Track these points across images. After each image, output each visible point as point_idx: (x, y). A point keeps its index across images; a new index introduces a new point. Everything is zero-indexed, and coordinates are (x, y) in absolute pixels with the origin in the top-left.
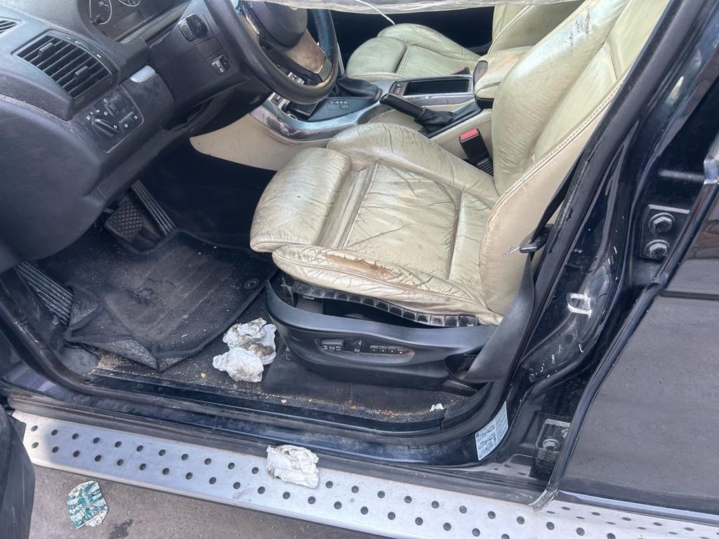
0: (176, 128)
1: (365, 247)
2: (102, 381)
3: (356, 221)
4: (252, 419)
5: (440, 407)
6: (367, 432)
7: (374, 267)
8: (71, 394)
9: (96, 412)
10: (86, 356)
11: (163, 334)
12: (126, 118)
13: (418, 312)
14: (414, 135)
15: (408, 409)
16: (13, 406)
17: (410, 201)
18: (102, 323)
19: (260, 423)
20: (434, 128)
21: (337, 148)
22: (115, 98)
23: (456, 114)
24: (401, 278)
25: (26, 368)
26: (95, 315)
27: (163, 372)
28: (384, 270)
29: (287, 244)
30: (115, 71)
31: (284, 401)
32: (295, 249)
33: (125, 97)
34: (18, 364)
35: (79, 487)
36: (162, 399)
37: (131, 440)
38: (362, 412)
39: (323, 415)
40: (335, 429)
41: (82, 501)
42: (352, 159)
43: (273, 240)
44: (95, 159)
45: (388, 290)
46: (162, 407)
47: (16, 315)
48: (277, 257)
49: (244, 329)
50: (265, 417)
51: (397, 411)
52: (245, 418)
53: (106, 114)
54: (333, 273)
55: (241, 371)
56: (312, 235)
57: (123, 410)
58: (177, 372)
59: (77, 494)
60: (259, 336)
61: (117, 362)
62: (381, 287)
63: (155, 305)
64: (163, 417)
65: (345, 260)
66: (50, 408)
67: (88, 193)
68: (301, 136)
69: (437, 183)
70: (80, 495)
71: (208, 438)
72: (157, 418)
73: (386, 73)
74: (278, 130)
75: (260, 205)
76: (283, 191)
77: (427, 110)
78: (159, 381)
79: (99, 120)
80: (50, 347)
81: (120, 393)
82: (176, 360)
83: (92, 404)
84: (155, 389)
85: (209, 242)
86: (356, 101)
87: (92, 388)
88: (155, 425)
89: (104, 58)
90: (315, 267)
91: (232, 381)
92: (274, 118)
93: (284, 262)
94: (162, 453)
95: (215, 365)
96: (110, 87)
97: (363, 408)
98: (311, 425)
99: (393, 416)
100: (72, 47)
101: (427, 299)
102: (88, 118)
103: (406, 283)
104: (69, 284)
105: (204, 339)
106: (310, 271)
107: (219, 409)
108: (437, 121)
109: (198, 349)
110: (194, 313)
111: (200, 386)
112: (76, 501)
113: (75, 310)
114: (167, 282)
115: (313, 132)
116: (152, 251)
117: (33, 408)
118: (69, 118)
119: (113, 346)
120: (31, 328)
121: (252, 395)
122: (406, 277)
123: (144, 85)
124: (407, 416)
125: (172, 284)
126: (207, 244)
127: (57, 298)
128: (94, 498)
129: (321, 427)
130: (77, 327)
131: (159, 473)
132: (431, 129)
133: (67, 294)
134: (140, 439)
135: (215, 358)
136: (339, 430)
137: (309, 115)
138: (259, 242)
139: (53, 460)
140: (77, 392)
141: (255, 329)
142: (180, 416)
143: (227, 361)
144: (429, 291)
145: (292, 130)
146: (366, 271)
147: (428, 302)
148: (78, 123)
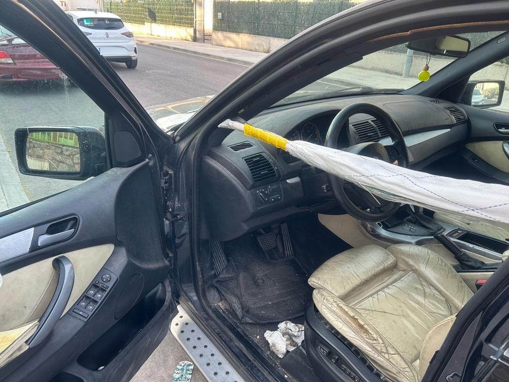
1: (368, 314)
2: (215, 311)
3: (373, 297)
4: (265, 374)
7: (361, 327)
8: (202, 310)
9: (206, 324)
10: (217, 295)
11: (255, 306)
12: (275, 196)
13: (377, 370)
16: (180, 302)
17: (418, 303)
18: (232, 284)
20: (467, 267)
21: (392, 252)
22: (275, 187)
23: (486, 265)
24: (374, 342)
26: (231, 279)
27: (243, 323)
28: (366, 331)
29: (324, 289)
30: (280, 176)
31: (286, 376)
32: (325, 293)
33: (279, 188)
35: (186, 362)
36: (233, 336)
37: (212, 348)
41: (182, 370)
42: (399, 262)
43: (319, 283)
44: (251, 209)
45: (362, 344)
46: (231, 340)
47: (199, 260)
48: (315, 294)
49: (291, 325)
50: (272, 377)
52: (262, 371)
53: (266, 192)
54: (336, 317)
55: (274, 345)
56: (342, 291)
57: (216, 331)
58: (248, 328)
59: (183, 365)
60: (296, 334)
61: (227, 307)
62: (359, 340)
63: (260, 289)
64: (229, 346)
65: (347, 313)
66: (191, 311)
67: (245, 222)
68: (378, 236)
69: (446, 301)
70: (184, 366)
71: (242, 370)
72: (227, 345)
74: (365, 227)
75: (326, 263)
76: (342, 261)
77: (465, 254)
78: (238, 327)
79: (261, 194)
80: (204, 282)
81: (219, 321)
82: (250, 321)
83: (206, 320)
84: (233, 329)
86: (422, 230)
87: (210, 311)
88: (224, 347)
89: (277, 170)
90: (328, 308)
91: (269, 348)
93: (317, 297)
94: (220, 364)
95: (265, 335)
96: (274, 182)
100: (267, 161)
101: (385, 363)
102: (258, 192)
103: (377, 347)
104: (230, 258)
105: (270, 319)
106: (324, 309)
107: (254, 359)
108: (469, 263)
109: (264, 322)
110: (274, 303)
111: (253, 342)
112: (181, 367)
113: (224, 272)
114: (273, 280)
116: (276, 261)
117: (185, 307)
118: (250, 189)
119: (229, 297)
120: (202, 270)
121: (273, 362)
122: (379, 343)
123: (292, 185)
125: (275, 283)
126: (303, 272)
127: (221, 262)
128: (188, 372)
130: (220, 280)
131: (213, 373)
132: (464, 267)
133: (226, 262)
134: (215, 350)
135: (267, 331)
138: (313, 281)
139: (179, 336)
140: (205, 310)
141: (296, 329)
142: (236, 350)
143: (271, 336)
144: (388, 360)
145: (373, 231)
146: (355, 326)
147: (385, 366)
148: (252, 192)
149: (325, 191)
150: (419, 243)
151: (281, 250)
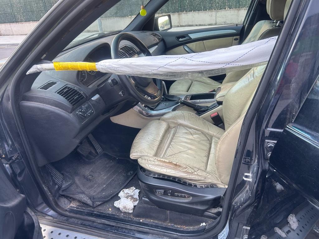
0: (105, 114)
1: (173, 157)
2: (71, 211)
3: (170, 147)
4: (128, 228)
5: (204, 224)
6: (175, 234)
7: (176, 165)
8: (60, 216)
9: (68, 223)
10: (66, 201)
11: (95, 193)
12: (89, 112)
13: (194, 183)
14: (193, 115)
15: (191, 225)
17: (191, 140)
18: (73, 188)
19: (131, 230)
20: (201, 112)
21: (164, 120)
22: (86, 105)
23: (209, 107)
24: (186, 169)
25: (44, 205)
26: (71, 185)
27: (95, 208)
28: (180, 166)
29: (143, 156)
30: (87, 97)
31: (141, 221)
32: (146, 158)
33: (89, 105)
34: (42, 203)
36: (94, 218)
37: (81, 236)
38: (172, 226)
39: (157, 227)
40: (161, 233)
42: (170, 124)
43: (138, 154)
45: (181, 174)
46: (94, 222)
47: (44, 183)
48: (140, 161)
50: (134, 227)
51: (187, 226)
52: (126, 227)
53: (83, 111)
54: (160, 167)
55: (125, 208)
56: (153, 152)
57: (79, 223)
58: (100, 208)
60: (132, 194)
61: (78, 204)
62: (178, 173)
63: (93, 181)
64: (94, 226)
65: (165, 162)
66: (51, 222)
67: (75, 138)
68: (151, 116)
69: (202, 133)
71: (111, 236)
72: (91, 227)
73: (183, 92)
74: (142, 114)
75: (134, 141)
76: (143, 136)
77: (198, 106)
78: (93, 211)
79: (80, 113)
80: (54, 196)
81: (78, 216)
82: (100, 203)
83: (67, 220)
84: (91, 214)
85: (115, 157)
86: (171, 103)
87: (67, 213)
88: (90, 230)
89: (84, 93)
90: (153, 165)
91: (121, 212)
92: (141, 110)
93: (143, 163)
95: (115, 205)
96: (85, 102)
97: (173, 224)
98: (151, 231)
99: (185, 228)
100: (74, 90)
101: (197, 178)
102: (77, 112)
103: (189, 171)
105: (111, 195)
106: (151, 166)
107: (115, 223)
108: (202, 110)
109: (109, 198)
110: (108, 184)
111: (109, 214)
113: (64, 182)
114: (98, 172)
115: (155, 114)
116: (93, 160)
118: (71, 113)
119: (77, 197)
120: (49, 189)
121: (129, 218)
122: (189, 169)
123: (96, 101)
124: (191, 228)
125: (100, 173)
126: (114, 157)
127: (58, 178)
129: (156, 232)
130: (64, 189)
132: (200, 112)
133: (62, 176)
134: (84, 236)
135: (115, 202)
136: (163, 233)
137: (154, 108)
138: (133, 156)
140: (62, 215)
141: (131, 191)
142: (100, 226)
143: (120, 203)
144: (197, 175)
145: (147, 114)
146: (173, 166)
147: (198, 179)
148: (74, 114)
149: (122, 95)
150: (174, 110)
151: (93, 151)
